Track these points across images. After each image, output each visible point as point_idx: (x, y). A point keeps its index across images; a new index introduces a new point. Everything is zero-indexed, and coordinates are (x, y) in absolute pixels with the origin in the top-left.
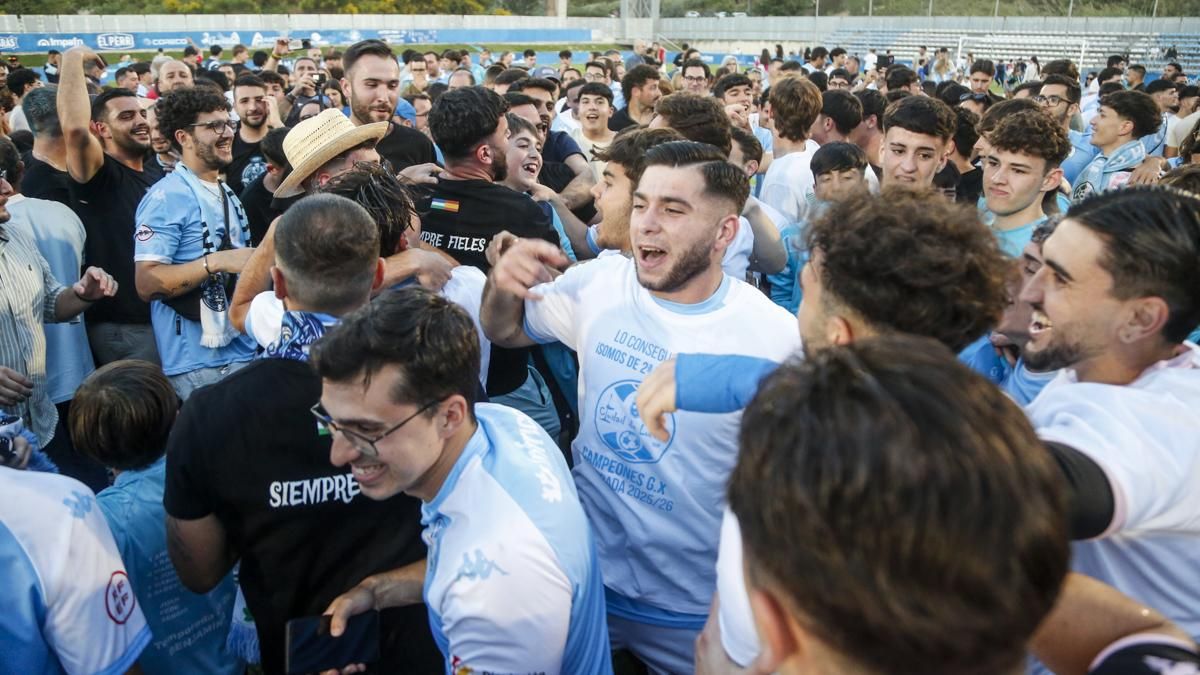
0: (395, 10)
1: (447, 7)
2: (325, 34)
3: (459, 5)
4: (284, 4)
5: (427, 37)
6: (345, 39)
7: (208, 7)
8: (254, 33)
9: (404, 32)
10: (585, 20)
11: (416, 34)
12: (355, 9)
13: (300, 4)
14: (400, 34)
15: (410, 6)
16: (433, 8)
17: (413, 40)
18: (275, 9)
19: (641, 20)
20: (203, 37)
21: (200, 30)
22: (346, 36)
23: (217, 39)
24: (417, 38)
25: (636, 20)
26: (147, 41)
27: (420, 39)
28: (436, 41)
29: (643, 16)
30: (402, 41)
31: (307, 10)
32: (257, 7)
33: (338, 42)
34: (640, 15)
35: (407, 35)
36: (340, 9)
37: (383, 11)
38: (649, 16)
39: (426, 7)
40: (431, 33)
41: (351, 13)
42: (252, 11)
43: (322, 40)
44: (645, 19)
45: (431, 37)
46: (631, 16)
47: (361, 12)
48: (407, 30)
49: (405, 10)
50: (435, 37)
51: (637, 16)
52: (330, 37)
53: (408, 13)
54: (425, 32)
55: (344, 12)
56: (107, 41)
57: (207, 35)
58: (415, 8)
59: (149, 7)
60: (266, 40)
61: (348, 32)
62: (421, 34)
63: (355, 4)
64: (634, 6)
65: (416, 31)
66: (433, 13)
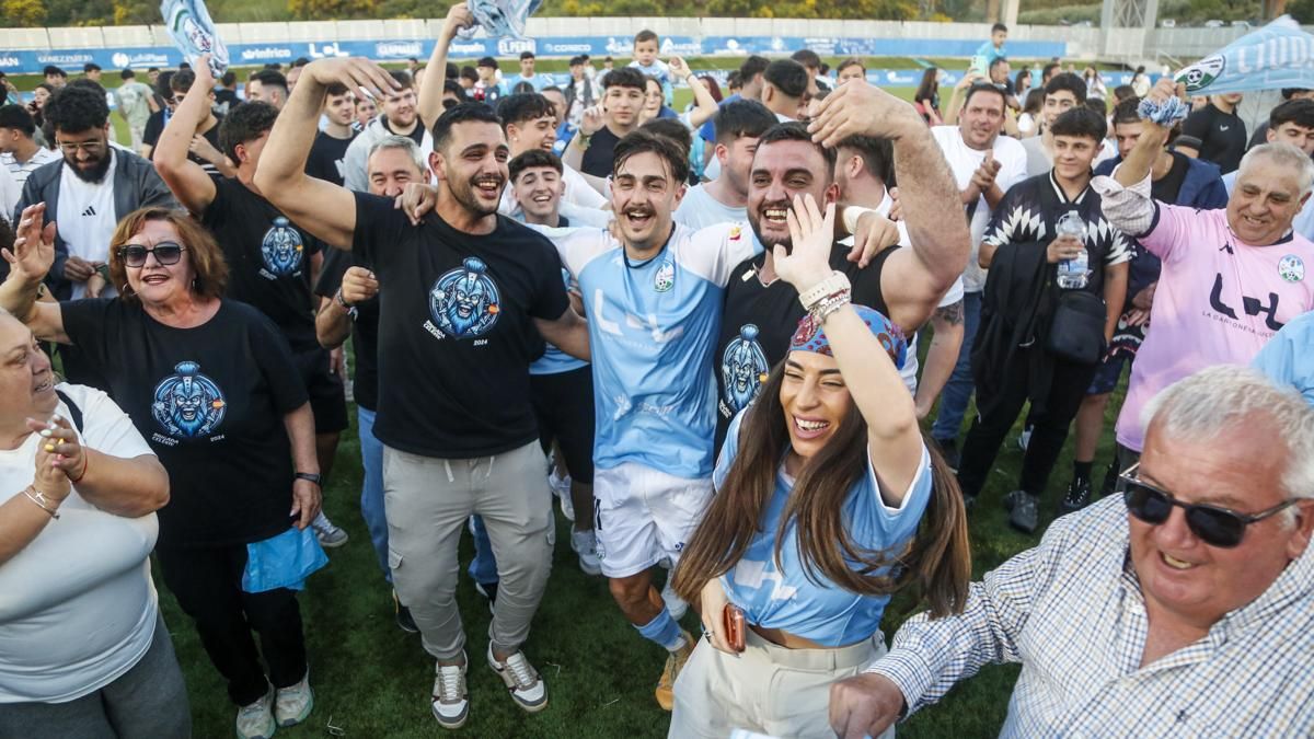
0: (815, 14)
1: (876, 12)
2: (743, 41)
3: (889, 10)
4: (689, 6)
5: (861, 48)
6: (766, 48)
7: (608, 10)
8: (664, 38)
9: (836, 41)
10: (1053, 30)
11: (850, 44)
12: (770, 13)
13: (707, 7)
14: (831, 43)
15: (833, 10)
16: (860, 13)
17: (846, 50)
18: (680, 12)
19: (1127, 30)
20: (608, 43)
21: (604, 35)
22: (767, 44)
23: (623, 45)
24: (850, 50)
25: (1121, 30)
26: (549, 47)
27: (854, 50)
28: (873, 53)
29: (1132, 25)
30: (832, 52)
31: (715, 13)
32: (660, 10)
33: (757, 50)
34: (1127, 24)
35: (838, 45)
36: (753, 13)
37: (802, 16)
38: (1139, 25)
39: (851, 11)
40: (867, 43)
41: (765, 16)
42: (656, 14)
43: (739, 48)
44: (1135, 30)
45: (867, 48)
46: (1115, 26)
47: (776, 16)
48: (839, 39)
49: (827, 14)
50: (871, 48)
51: (1123, 25)
52: (748, 45)
53: (831, 17)
54: (860, 41)
55: (757, 16)
56: (509, 48)
57: (612, 40)
58: (839, 12)
59: (548, 10)
60: (676, 47)
61: (769, 39)
62: (855, 44)
63: (771, 8)
64: (1121, 12)
65: (849, 40)
66: (859, 18)
